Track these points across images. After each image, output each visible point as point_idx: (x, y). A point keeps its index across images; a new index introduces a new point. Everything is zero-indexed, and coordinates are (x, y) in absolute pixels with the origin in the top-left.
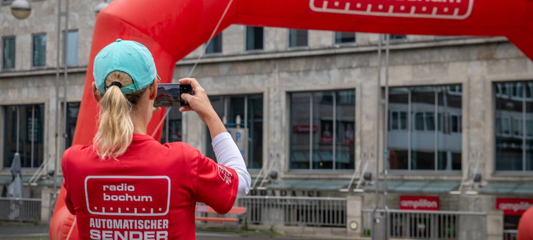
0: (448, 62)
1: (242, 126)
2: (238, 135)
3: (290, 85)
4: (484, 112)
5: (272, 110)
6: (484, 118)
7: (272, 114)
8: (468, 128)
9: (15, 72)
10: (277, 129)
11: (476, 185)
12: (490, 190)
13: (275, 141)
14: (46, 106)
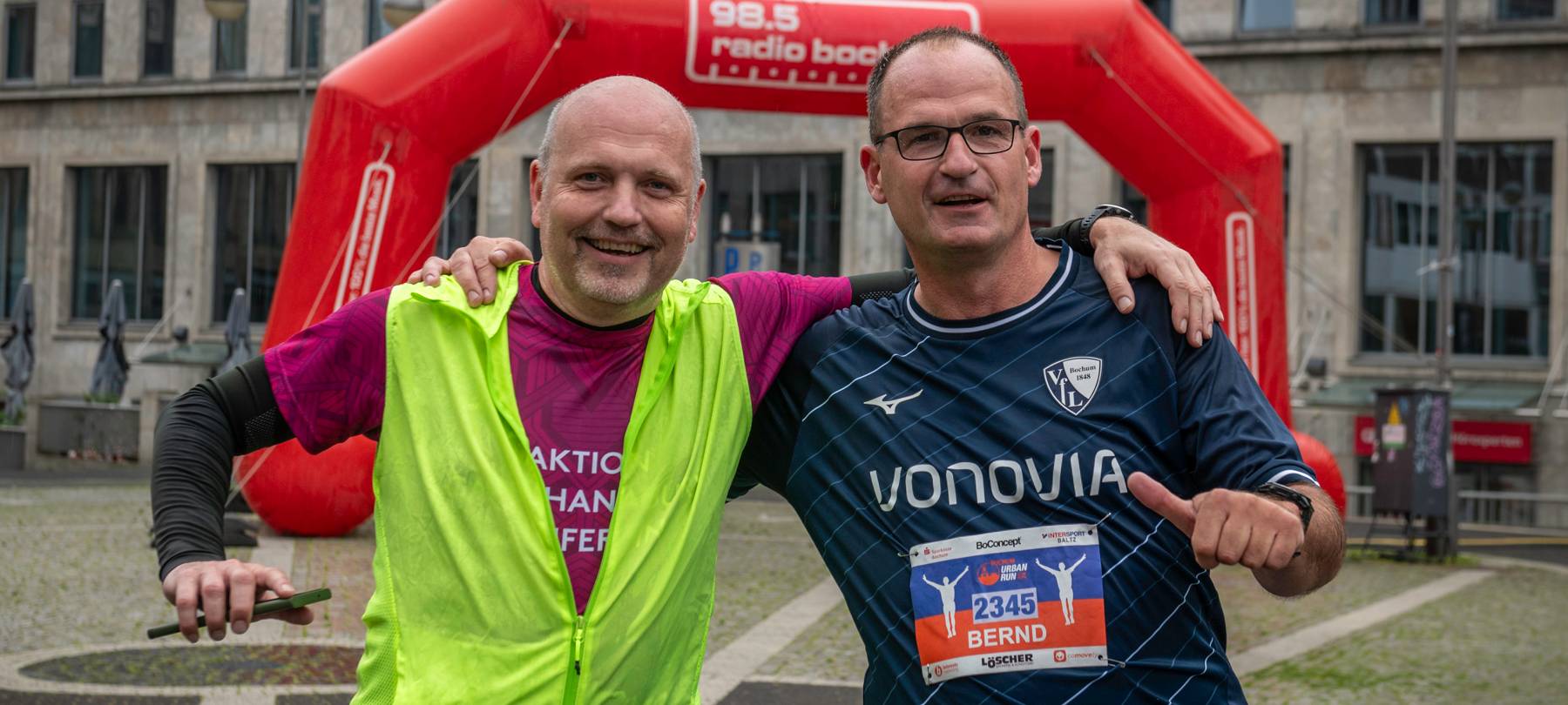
0: (1261, 94)
1: (765, 238)
2: (755, 259)
4: (1336, 215)
6: (1335, 228)
8: (1302, 250)
9: (246, 80)
10: (875, 241)
11: (1315, 384)
12: (1344, 396)
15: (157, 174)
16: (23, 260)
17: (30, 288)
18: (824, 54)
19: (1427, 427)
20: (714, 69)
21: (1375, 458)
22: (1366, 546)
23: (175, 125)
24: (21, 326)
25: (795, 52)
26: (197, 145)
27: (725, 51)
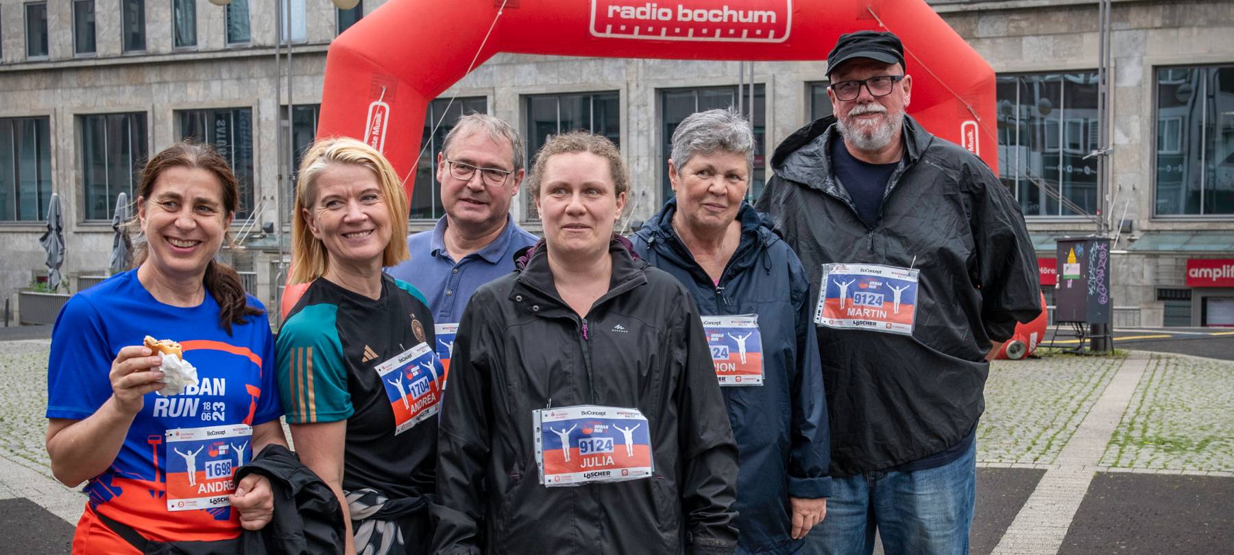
3: (661, 78)
5: (633, 119)
7: (634, 127)
9: (197, 52)
10: (643, 151)
13: (640, 170)
14: (254, 112)
15: (140, 118)
16: (50, 182)
17: (57, 201)
18: (685, 15)
19: (1096, 264)
20: (609, 27)
21: (1057, 286)
22: (1051, 346)
23: (151, 84)
24: (54, 226)
25: (665, 14)
26: (166, 98)
27: (616, 14)
